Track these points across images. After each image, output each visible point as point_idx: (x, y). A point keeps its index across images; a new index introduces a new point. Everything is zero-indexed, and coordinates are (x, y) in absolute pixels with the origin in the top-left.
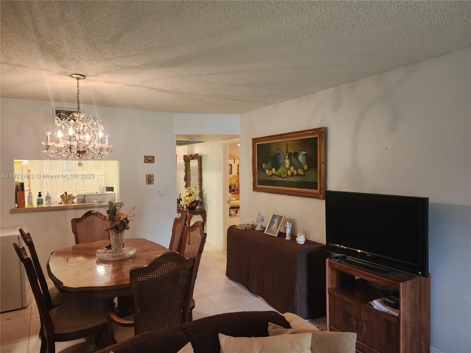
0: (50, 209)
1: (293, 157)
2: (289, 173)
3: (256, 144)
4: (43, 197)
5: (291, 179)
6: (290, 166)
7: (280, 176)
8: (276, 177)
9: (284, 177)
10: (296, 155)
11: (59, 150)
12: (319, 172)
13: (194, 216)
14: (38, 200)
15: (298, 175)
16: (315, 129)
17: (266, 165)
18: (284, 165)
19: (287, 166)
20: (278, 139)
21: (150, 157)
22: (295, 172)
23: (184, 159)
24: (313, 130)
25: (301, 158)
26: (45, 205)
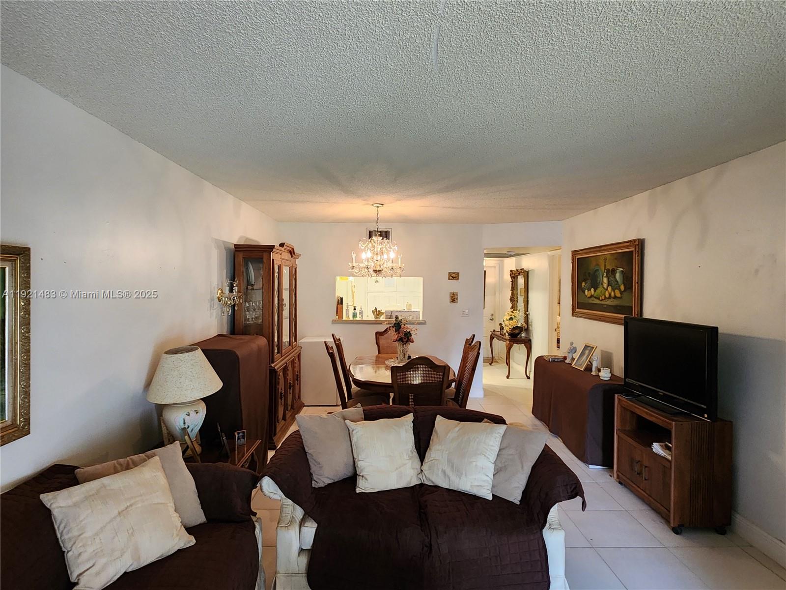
0: (362, 322)
1: (610, 274)
2: (607, 295)
3: (576, 257)
4: (357, 311)
5: (609, 302)
6: (608, 286)
7: (598, 299)
8: (594, 299)
9: (602, 300)
10: (613, 272)
11: (360, 269)
12: (634, 294)
13: (515, 345)
14: (353, 313)
15: (615, 297)
16: (630, 241)
17: (585, 284)
18: (602, 284)
19: (605, 286)
20: (597, 252)
21: (454, 273)
22: (613, 294)
23: (511, 275)
24: (628, 242)
25: (618, 276)
26: (358, 318)
